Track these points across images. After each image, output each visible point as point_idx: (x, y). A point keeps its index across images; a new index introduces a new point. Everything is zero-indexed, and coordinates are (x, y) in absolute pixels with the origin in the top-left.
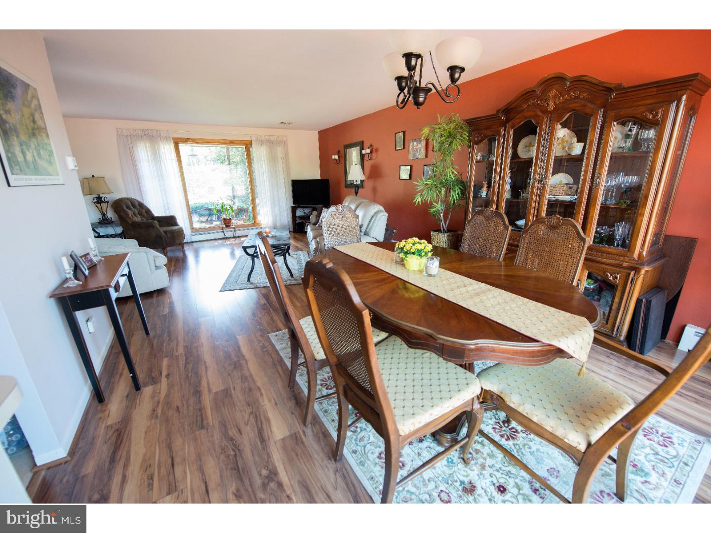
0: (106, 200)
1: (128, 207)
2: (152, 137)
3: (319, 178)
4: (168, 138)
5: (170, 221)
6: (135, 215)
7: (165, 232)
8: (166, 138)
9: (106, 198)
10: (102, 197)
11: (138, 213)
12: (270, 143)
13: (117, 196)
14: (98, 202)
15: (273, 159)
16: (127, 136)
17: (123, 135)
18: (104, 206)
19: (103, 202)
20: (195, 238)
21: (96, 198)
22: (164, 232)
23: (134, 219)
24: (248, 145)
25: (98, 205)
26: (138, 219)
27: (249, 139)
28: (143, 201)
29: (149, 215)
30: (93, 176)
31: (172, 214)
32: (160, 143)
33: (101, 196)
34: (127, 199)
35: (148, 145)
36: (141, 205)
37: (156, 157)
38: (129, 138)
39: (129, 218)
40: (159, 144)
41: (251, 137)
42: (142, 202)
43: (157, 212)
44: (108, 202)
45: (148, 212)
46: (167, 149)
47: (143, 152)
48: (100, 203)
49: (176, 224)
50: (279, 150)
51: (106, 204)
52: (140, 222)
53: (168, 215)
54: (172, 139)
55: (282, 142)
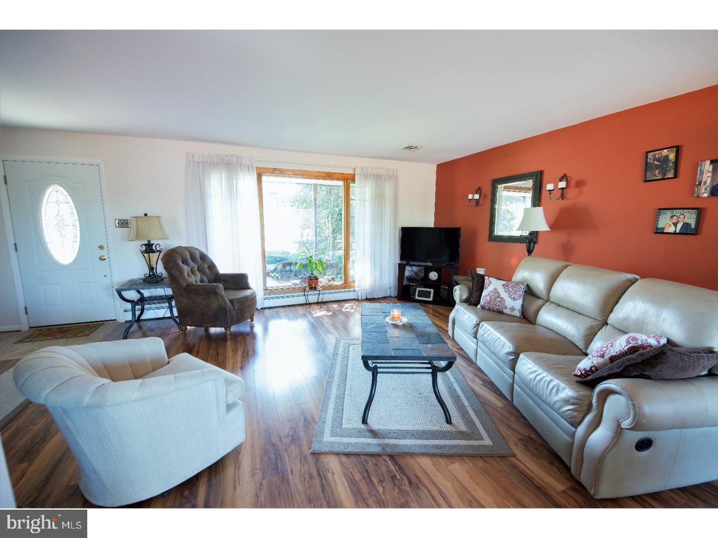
0: (158, 249)
1: (185, 262)
2: (229, 165)
3: (432, 226)
4: (250, 168)
5: (239, 281)
6: (193, 272)
7: (232, 301)
8: (248, 167)
9: (158, 246)
10: (153, 244)
11: (198, 270)
12: (378, 178)
13: (173, 243)
14: (146, 251)
15: (379, 198)
16: (198, 163)
17: (194, 162)
18: (154, 257)
19: (153, 252)
20: (268, 304)
21: (145, 245)
22: (230, 300)
23: (190, 280)
24: (348, 179)
25: (146, 255)
26: (195, 279)
27: (352, 172)
28: (207, 252)
29: (213, 272)
30: (146, 215)
31: (242, 272)
32: (240, 173)
33: (151, 243)
34: (187, 248)
35: (223, 176)
36: (204, 257)
37: (232, 191)
38: (201, 165)
39: (185, 278)
40: (238, 175)
41: (355, 169)
42: (204, 251)
43: (224, 267)
44: (160, 251)
45: (212, 266)
46: (247, 182)
47: (216, 183)
48: (149, 253)
49: (247, 287)
50: (388, 188)
51: (158, 253)
52: (199, 285)
53: (237, 272)
54: (255, 169)
55: (393, 178)
